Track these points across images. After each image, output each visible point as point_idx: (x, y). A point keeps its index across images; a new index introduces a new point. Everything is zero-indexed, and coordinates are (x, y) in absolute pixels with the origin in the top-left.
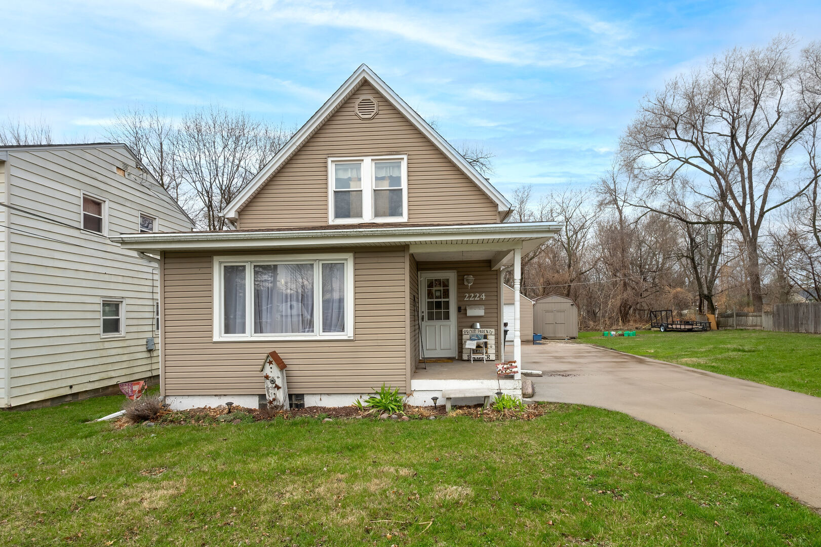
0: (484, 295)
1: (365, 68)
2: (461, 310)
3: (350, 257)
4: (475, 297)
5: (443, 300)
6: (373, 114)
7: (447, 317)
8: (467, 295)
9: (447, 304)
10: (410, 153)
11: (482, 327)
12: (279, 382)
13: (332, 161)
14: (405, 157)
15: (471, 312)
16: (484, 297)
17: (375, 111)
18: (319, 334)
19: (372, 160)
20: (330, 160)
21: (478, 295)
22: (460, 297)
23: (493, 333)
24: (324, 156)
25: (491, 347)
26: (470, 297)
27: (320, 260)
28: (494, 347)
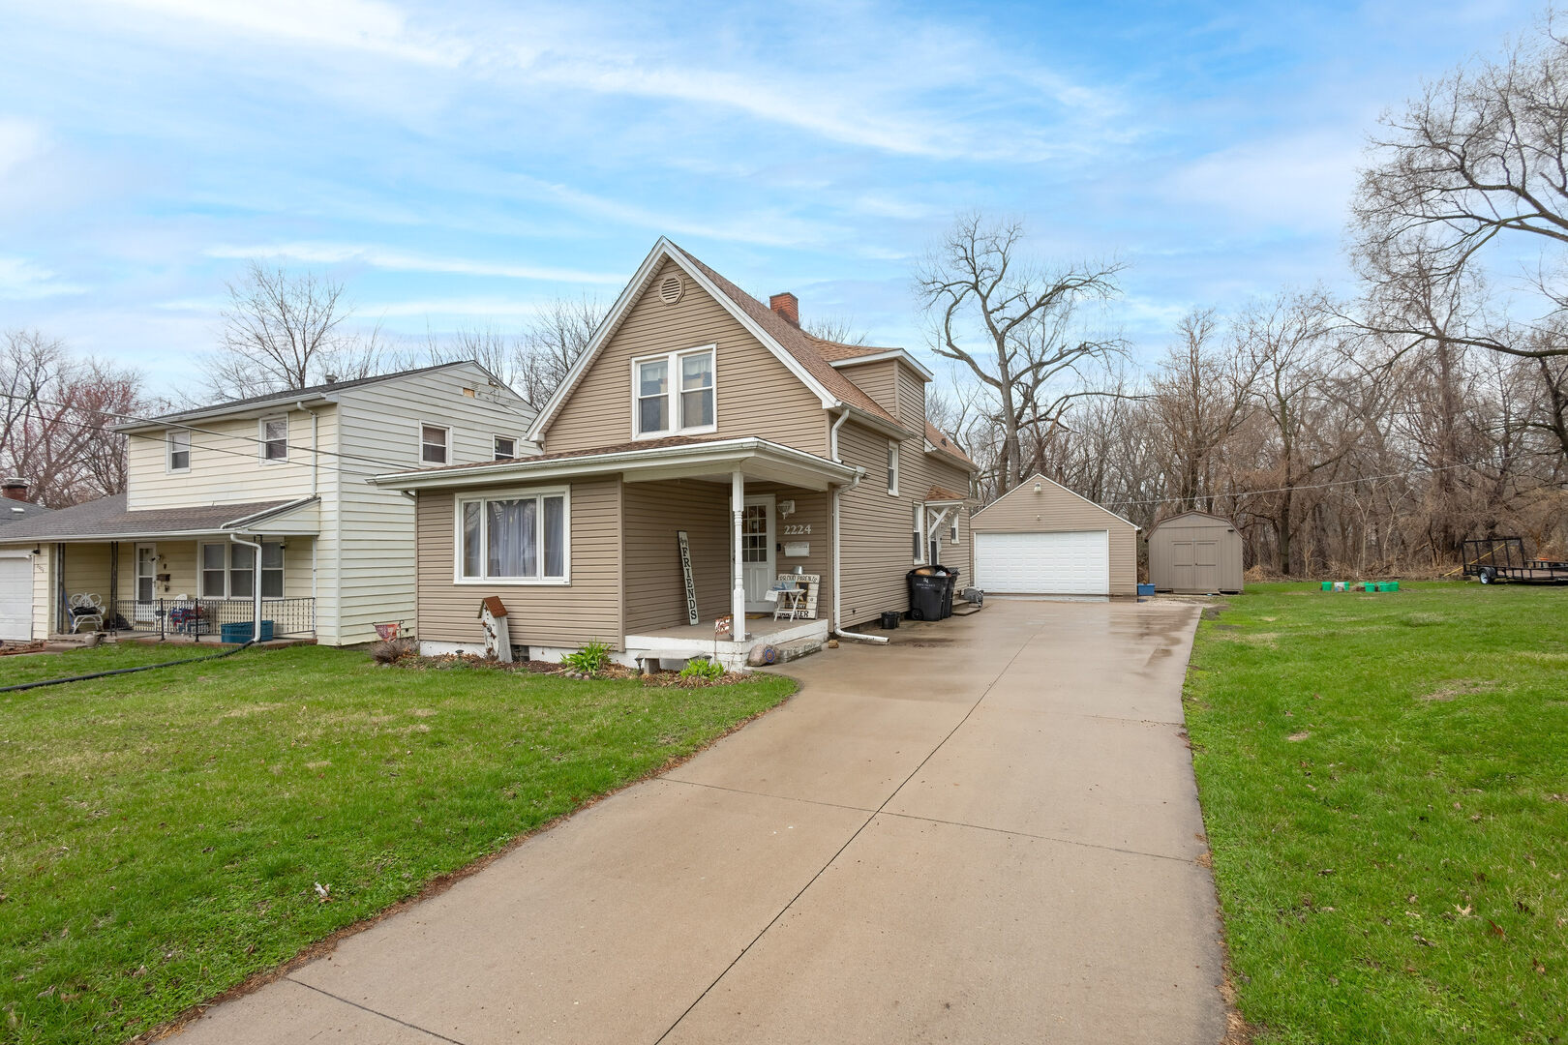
0: (809, 527)
1: (664, 241)
2: (779, 548)
3: (566, 488)
4: (798, 529)
5: (758, 534)
6: (678, 296)
7: (763, 558)
8: (788, 528)
9: (763, 540)
10: (720, 341)
11: (804, 572)
12: (494, 632)
13: (637, 362)
14: (714, 346)
15: (791, 551)
16: (809, 531)
17: (680, 292)
18: (541, 579)
19: (679, 355)
20: (634, 360)
21: (802, 527)
22: (780, 531)
23: (817, 581)
24: (628, 357)
25: (812, 600)
26: (791, 530)
27: (541, 494)
28: (815, 600)
